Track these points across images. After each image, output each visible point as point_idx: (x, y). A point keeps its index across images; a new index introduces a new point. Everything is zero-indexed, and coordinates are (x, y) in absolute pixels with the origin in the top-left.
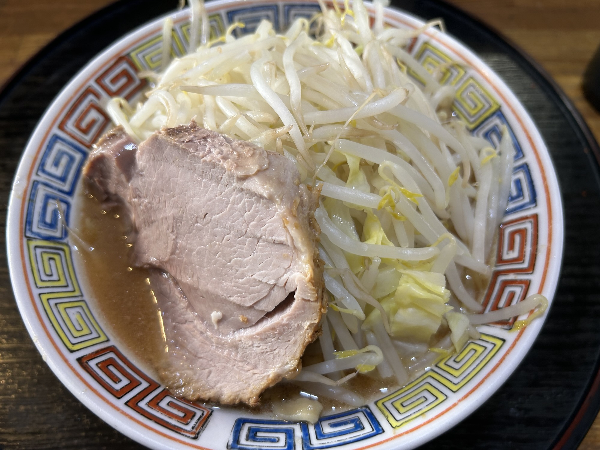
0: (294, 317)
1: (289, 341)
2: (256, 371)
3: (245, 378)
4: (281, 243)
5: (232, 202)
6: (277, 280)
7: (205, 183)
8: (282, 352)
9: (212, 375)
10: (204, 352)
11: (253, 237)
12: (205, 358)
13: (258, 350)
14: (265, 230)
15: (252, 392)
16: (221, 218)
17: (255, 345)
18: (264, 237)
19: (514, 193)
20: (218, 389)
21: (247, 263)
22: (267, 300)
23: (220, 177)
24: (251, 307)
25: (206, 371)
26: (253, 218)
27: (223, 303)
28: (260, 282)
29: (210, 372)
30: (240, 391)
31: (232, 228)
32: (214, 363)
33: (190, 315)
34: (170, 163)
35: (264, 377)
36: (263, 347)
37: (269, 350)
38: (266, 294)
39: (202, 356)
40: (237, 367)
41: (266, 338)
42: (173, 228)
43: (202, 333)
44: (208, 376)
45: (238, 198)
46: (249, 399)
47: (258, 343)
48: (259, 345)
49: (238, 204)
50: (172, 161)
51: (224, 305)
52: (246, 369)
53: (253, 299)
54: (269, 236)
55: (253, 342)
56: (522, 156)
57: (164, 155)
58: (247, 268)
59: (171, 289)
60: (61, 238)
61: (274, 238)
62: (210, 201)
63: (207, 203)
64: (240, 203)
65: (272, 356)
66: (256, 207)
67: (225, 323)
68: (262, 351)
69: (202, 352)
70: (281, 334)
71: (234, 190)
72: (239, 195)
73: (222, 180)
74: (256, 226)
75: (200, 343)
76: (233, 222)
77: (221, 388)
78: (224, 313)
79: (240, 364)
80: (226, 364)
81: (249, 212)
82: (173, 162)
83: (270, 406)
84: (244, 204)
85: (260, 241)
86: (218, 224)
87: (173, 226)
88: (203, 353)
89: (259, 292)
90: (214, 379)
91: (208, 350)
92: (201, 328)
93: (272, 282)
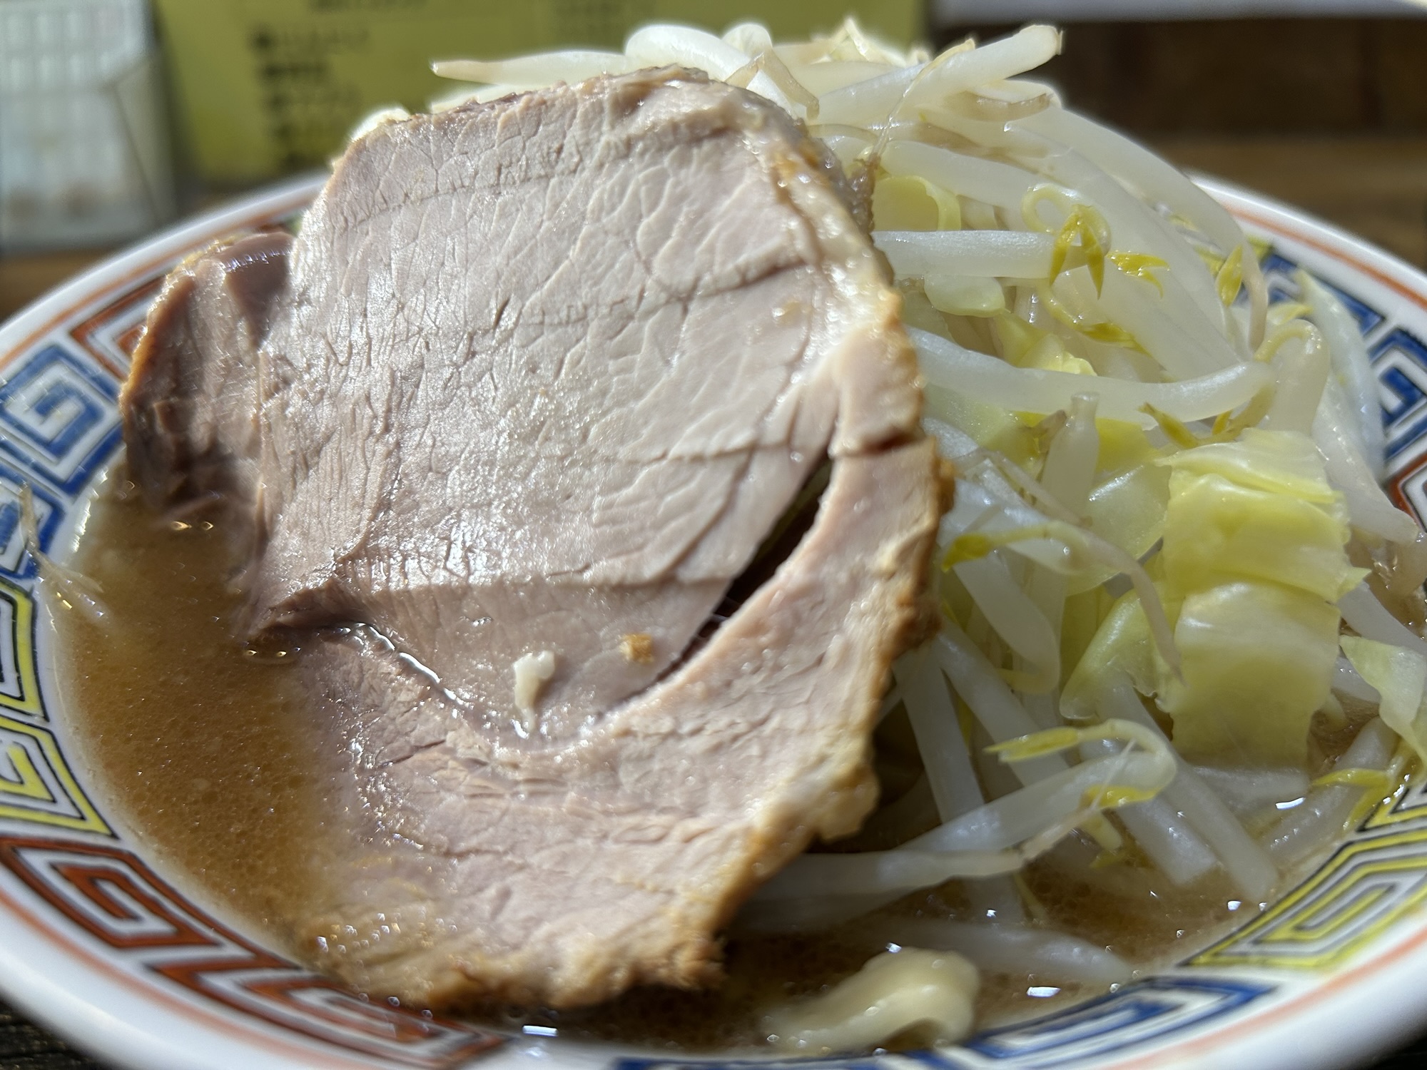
0: (835, 547)
1: (820, 661)
2: (693, 825)
3: (650, 867)
4: (773, 270)
5: (593, 212)
6: (760, 423)
7: (503, 208)
8: (796, 719)
9: (513, 902)
10: (484, 825)
11: (668, 302)
12: (485, 847)
13: (697, 745)
14: (711, 249)
15: (683, 920)
16: (551, 293)
17: (687, 728)
18: (707, 278)
19: (1394, 402)
20: (540, 947)
21: (646, 415)
22: (725, 526)
23: (556, 146)
24: (667, 582)
25: (491, 892)
26: (665, 227)
27: (559, 609)
28: (698, 459)
29: (505, 895)
30: (629, 930)
31: (591, 313)
32: (522, 856)
33: (430, 720)
34: (394, 209)
35: (731, 837)
36: (720, 721)
37: (742, 727)
38: (718, 504)
39: (474, 842)
40: (617, 841)
41: (728, 684)
42: (387, 418)
43: (475, 763)
44: (497, 911)
45: (612, 188)
46: (671, 953)
47: (698, 712)
48: (698, 723)
49: (613, 209)
50: (401, 198)
51: (563, 614)
52: (653, 833)
53: (669, 543)
54: (724, 263)
55: (676, 719)
56: (1377, 320)
57: (378, 193)
58: (645, 432)
59: (366, 667)
60: (13, 574)
61: (741, 260)
62: (516, 253)
63: (508, 264)
64: (620, 201)
65: (755, 750)
66: (677, 184)
67: (567, 691)
68: (715, 741)
69: (472, 828)
70: (785, 640)
71: (601, 165)
72: (616, 176)
73: (563, 155)
74: (677, 250)
75: (466, 802)
76: (595, 284)
77: (550, 939)
78: (561, 651)
79: (631, 820)
80: (570, 841)
81: (654, 215)
82: (406, 195)
83: (753, 1024)
84: (636, 195)
85: (693, 306)
86: (542, 323)
87: (389, 411)
88: (476, 832)
89: (690, 504)
90: (522, 915)
91: (497, 813)
92: (470, 748)
93: (740, 439)
